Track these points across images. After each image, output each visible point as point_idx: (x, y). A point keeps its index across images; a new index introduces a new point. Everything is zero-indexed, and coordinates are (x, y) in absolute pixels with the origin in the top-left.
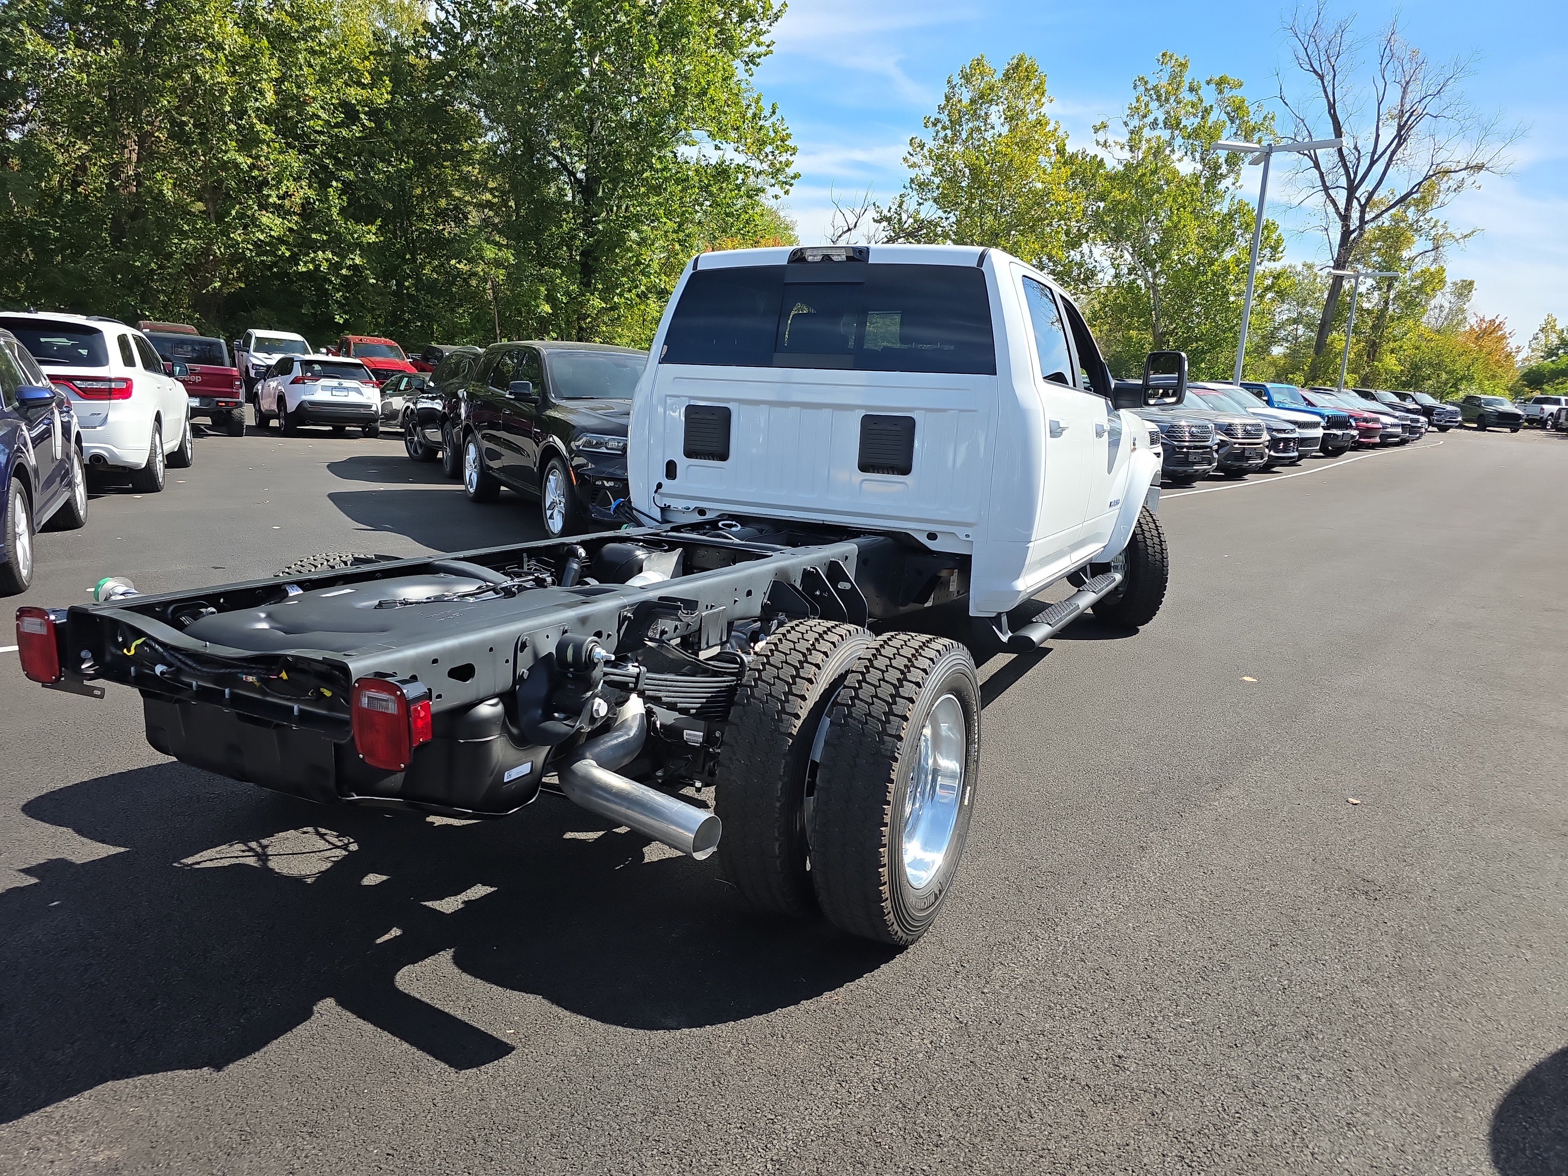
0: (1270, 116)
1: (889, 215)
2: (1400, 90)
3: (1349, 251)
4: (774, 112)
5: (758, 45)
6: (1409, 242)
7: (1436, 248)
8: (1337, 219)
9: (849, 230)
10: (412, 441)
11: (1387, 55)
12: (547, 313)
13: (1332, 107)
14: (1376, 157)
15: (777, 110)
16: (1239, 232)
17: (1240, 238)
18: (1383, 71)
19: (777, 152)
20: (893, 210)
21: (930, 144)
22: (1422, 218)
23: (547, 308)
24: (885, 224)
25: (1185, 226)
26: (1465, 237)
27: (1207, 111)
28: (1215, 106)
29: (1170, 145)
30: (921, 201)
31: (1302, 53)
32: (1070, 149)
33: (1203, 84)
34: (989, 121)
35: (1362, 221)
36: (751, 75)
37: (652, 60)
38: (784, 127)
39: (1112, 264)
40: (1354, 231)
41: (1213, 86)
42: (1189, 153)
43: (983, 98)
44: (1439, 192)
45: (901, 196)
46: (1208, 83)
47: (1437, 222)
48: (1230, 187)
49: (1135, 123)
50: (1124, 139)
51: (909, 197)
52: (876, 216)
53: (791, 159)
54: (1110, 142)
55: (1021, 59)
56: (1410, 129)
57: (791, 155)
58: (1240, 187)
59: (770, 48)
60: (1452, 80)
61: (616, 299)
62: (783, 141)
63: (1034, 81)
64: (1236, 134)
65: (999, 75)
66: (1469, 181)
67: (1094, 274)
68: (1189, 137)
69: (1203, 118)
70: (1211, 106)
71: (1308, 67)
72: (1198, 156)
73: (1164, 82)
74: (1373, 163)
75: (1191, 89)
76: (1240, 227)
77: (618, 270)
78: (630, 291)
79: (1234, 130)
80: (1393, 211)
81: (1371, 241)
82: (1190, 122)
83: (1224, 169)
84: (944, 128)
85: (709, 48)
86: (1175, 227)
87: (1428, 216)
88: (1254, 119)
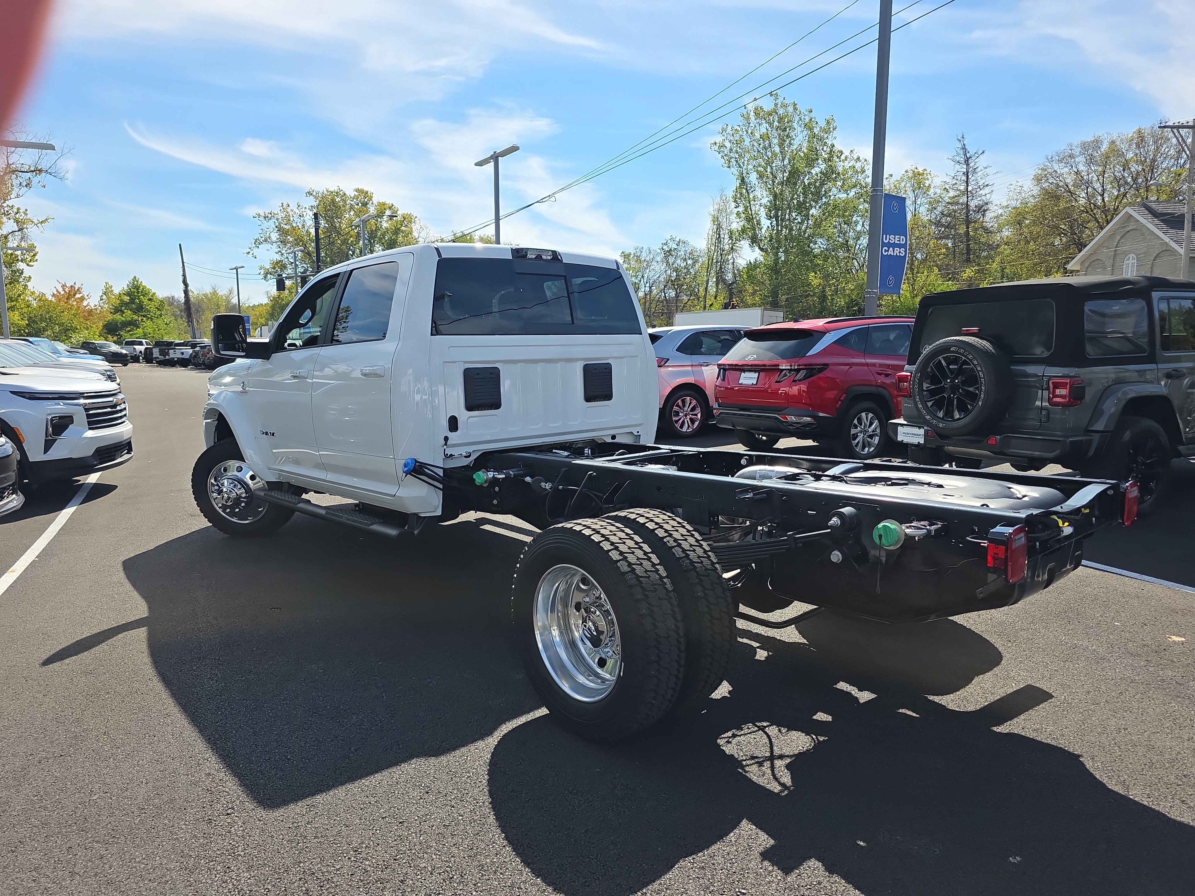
7: (21, 229)
26: (42, 222)
44: (13, 186)
47: (18, 209)
66: (34, 180)
87: (9, 202)
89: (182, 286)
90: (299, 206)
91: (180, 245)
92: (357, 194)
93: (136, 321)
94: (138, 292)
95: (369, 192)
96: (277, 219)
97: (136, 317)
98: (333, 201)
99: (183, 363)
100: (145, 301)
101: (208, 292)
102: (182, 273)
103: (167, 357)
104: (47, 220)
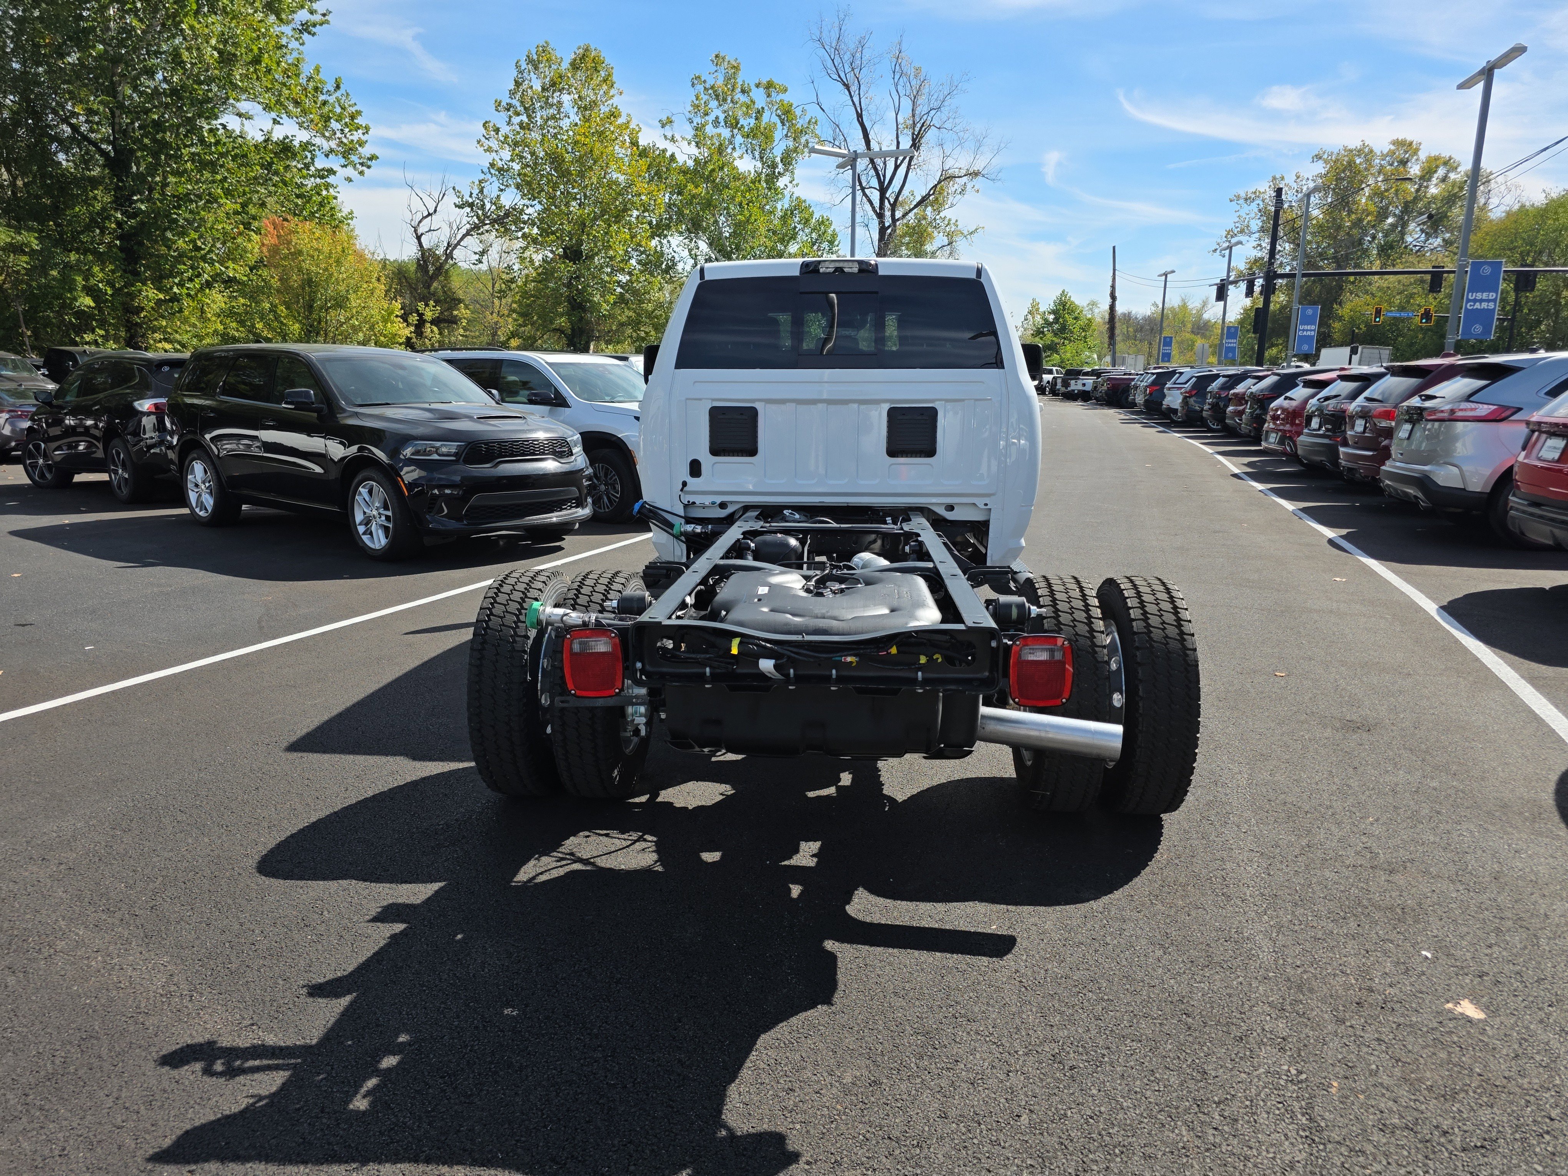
0: (813, 120)
1: (470, 200)
2: (911, 103)
3: (886, 245)
4: (338, 87)
5: (312, 13)
6: (931, 237)
7: (950, 243)
8: (875, 217)
9: (429, 215)
10: (34, 466)
11: (898, 71)
12: (89, 307)
13: (860, 116)
14: (899, 162)
15: (341, 85)
16: (799, 226)
17: (801, 233)
18: (896, 85)
19: (347, 130)
20: (474, 195)
21: (505, 129)
22: (938, 217)
23: (88, 301)
24: (468, 209)
25: (756, 220)
26: (971, 233)
27: (759, 113)
28: (766, 108)
29: (731, 143)
30: (502, 187)
31: (829, 63)
32: (643, 142)
33: (753, 88)
34: (562, 110)
35: (894, 220)
36: (302, 44)
37: (190, 20)
38: (350, 103)
39: (690, 255)
40: (889, 227)
41: (761, 89)
42: (749, 151)
43: (554, 85)
44: (948, 194)
45: (480, 181)
46: (758, 86)
47: (950, 220)
48: (789, 184)
49: (697, 120)
50: (690, 133)
51: (488, 183)
52: (458, 201)
53: (364, 138)
54: (677, 137)
55: (587, 50)
56: (921, 137)
57: (364, 134)
58: (797, 185)
59: (327, 17)
60: (949, 97)
61: (175, 290)
62: (352, 118)
63: (603, 73)
64: (786, 136)
65: (565, 65)
66: (969, 186)
67: (675, 264)
68: (748, 136)
69: (756, 119)
70: (763, 108)
71: (836, 77)
72: (757, 154)
73: (720, 82)
74: (897, 167)
75: (743, 91)
76: (799, 223)
77: (172, 256)
78: (191, 280)
79: (785, 132)
80: (915, 210)
81: (901, 237)
82: (747, 123)
83: (780, 168)
84: (518, 114)
85: (256, 12)
86: (748, 221)
87: (942, 214)
88: (800, 123)
89: (1109, 300)
90: (1298, 177)
91: (1114, 248)
92: (1393, 147)
93: (1056, 344)
94: (1064, 310)
95: (1414, 143)
96: (1263, 201)
97: (1056, 340)
98: (1351, 164)
99: (1084, 396)
100: (1070, 320)
101: (1176, 306)
102: (1110, 283)
103: (1069, 389)
104: (976, 229)
